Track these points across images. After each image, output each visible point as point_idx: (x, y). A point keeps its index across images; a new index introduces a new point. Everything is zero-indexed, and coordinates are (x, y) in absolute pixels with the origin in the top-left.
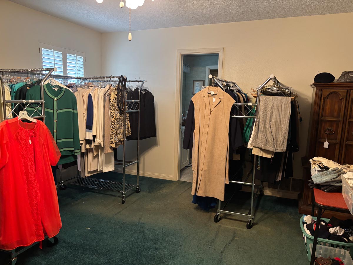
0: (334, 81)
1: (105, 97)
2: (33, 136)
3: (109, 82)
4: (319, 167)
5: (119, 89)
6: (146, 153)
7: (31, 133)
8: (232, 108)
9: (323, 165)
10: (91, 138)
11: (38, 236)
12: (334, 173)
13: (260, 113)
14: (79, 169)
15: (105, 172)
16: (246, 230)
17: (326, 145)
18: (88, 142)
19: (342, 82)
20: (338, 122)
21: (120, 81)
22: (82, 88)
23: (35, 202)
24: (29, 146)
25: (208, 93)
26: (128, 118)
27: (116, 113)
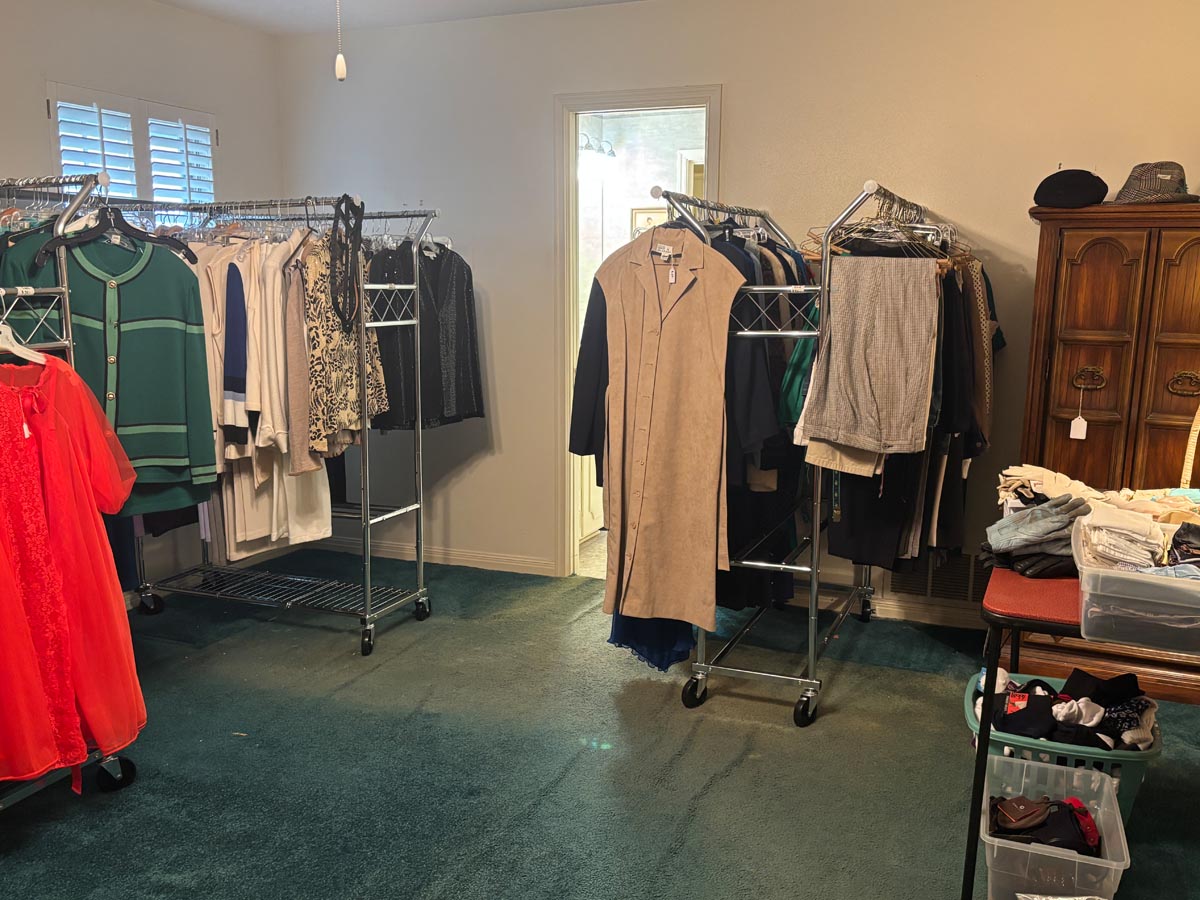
0: (1105, 200)
1: (287, 275)
2: (34, 412)
3: (300, 219)
4: (1021, 496)
5: (335, 246)
6: (454, 480)
7: (28, 402)
8: (735, 301)
9: (1032, 491)
10: (243, 422)
11: (65, 747)
12: (1058, 514)
13: (832, 319)
14: (206, 534)
15: (298, 542)
16: (793, 729)
17: (1079, 429)
18: (234, 435)
19: (1129, 204)
20: (1119, 347)
21: (338, 215)
22: (205, 245)
23: (49, 635)
24: (22, 445)
25: (653, 253)
26: (375, 350)
27: (329, 332)
